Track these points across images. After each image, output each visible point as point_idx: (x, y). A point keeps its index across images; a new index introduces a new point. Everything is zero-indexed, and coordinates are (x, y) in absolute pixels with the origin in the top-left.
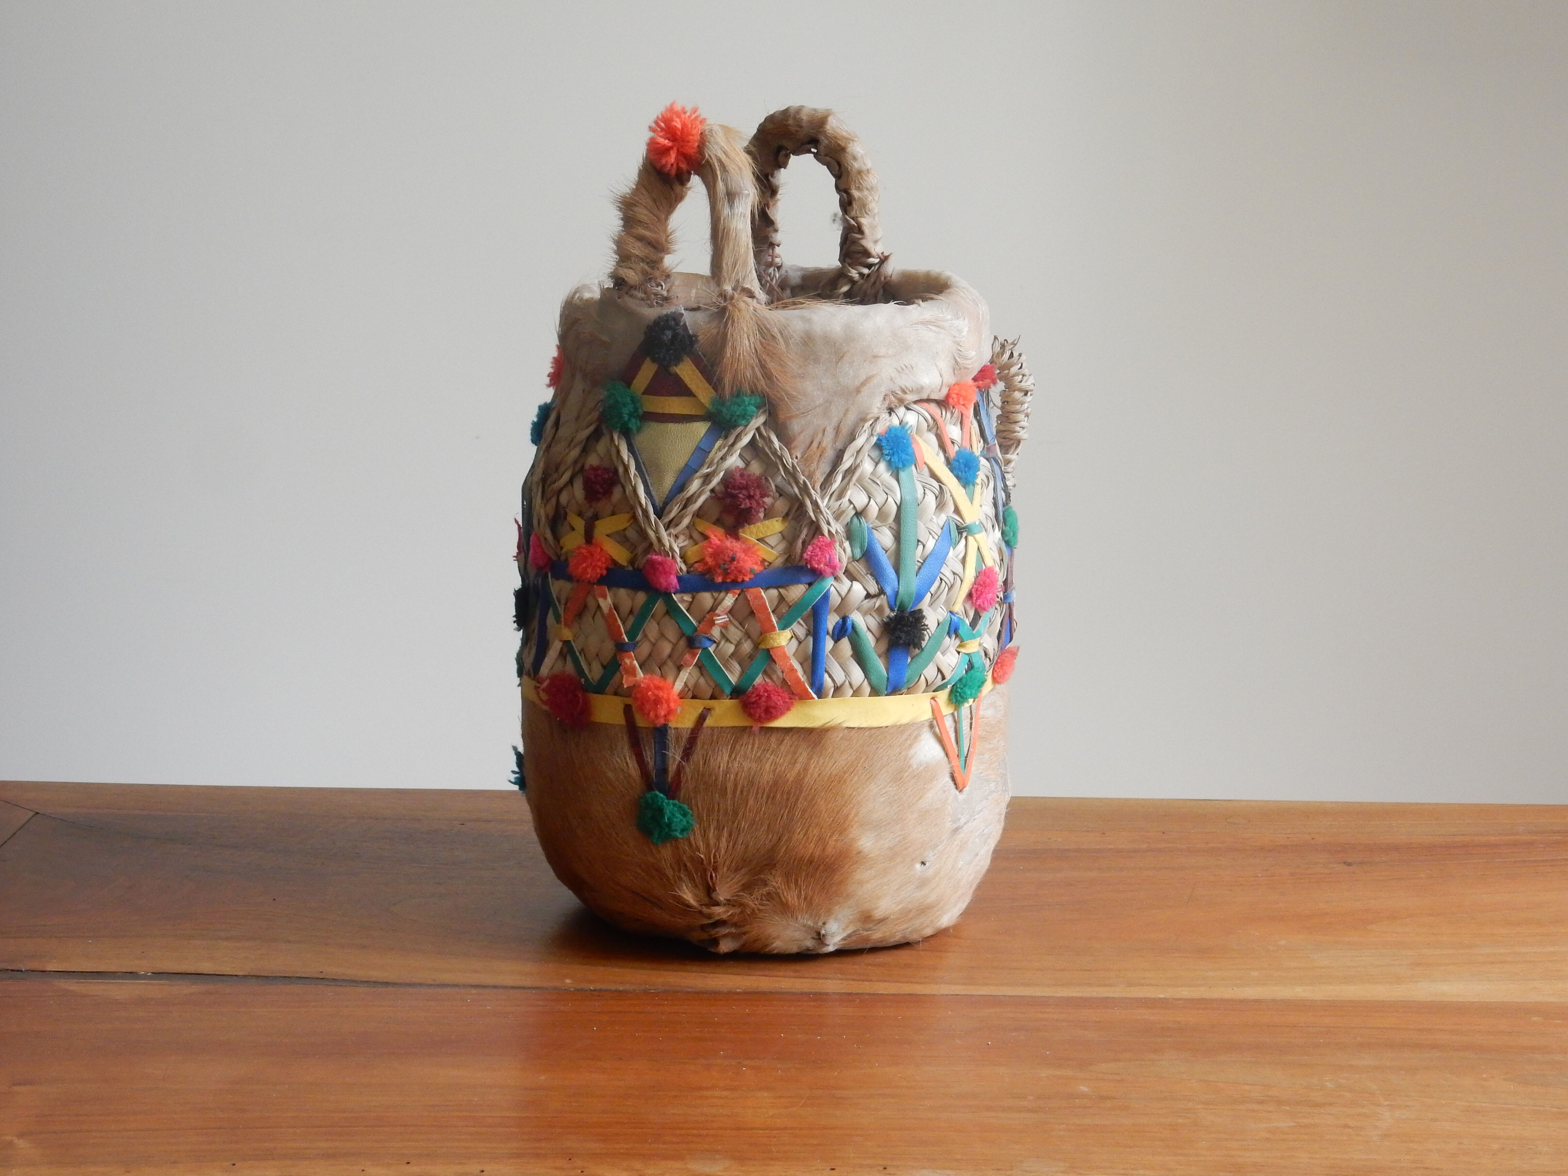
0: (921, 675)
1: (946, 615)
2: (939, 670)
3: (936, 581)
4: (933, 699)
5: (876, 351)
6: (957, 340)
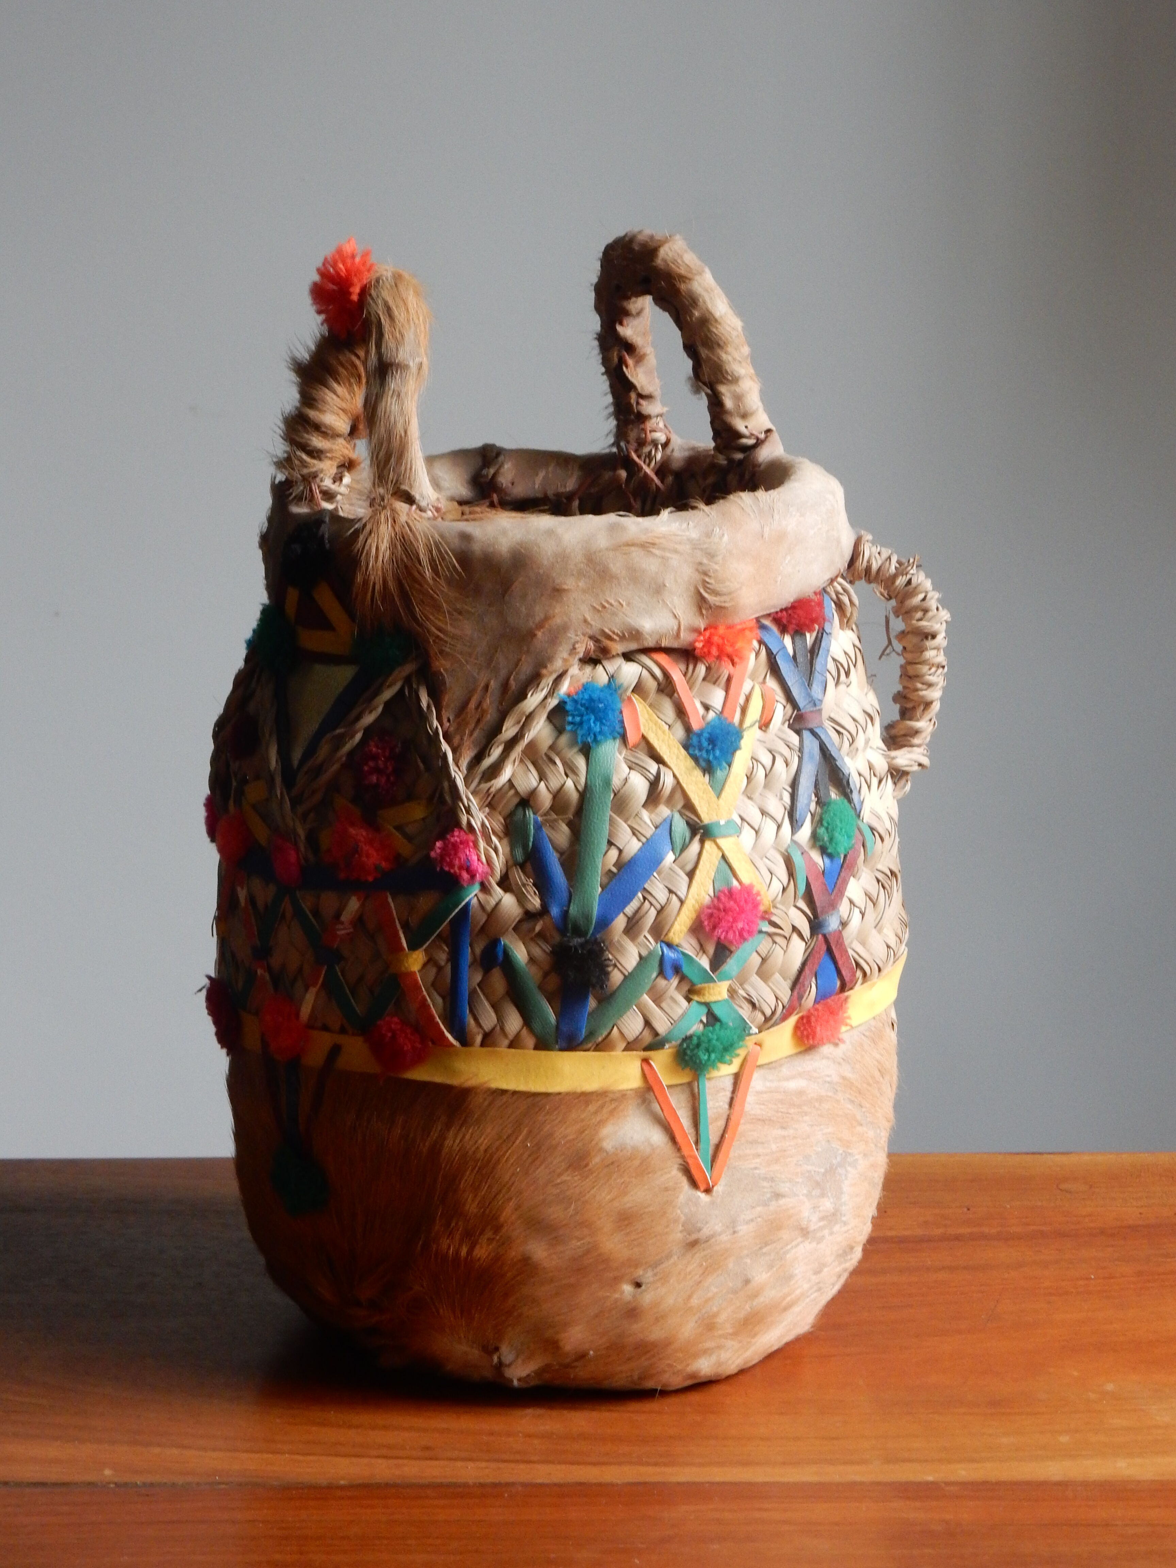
0: (613, 1027)
1: (654, 948)
2: (647, 1023)
3: (634, 901)
4: (646, 1061)
5: (558, 581)
6: (704, 568)
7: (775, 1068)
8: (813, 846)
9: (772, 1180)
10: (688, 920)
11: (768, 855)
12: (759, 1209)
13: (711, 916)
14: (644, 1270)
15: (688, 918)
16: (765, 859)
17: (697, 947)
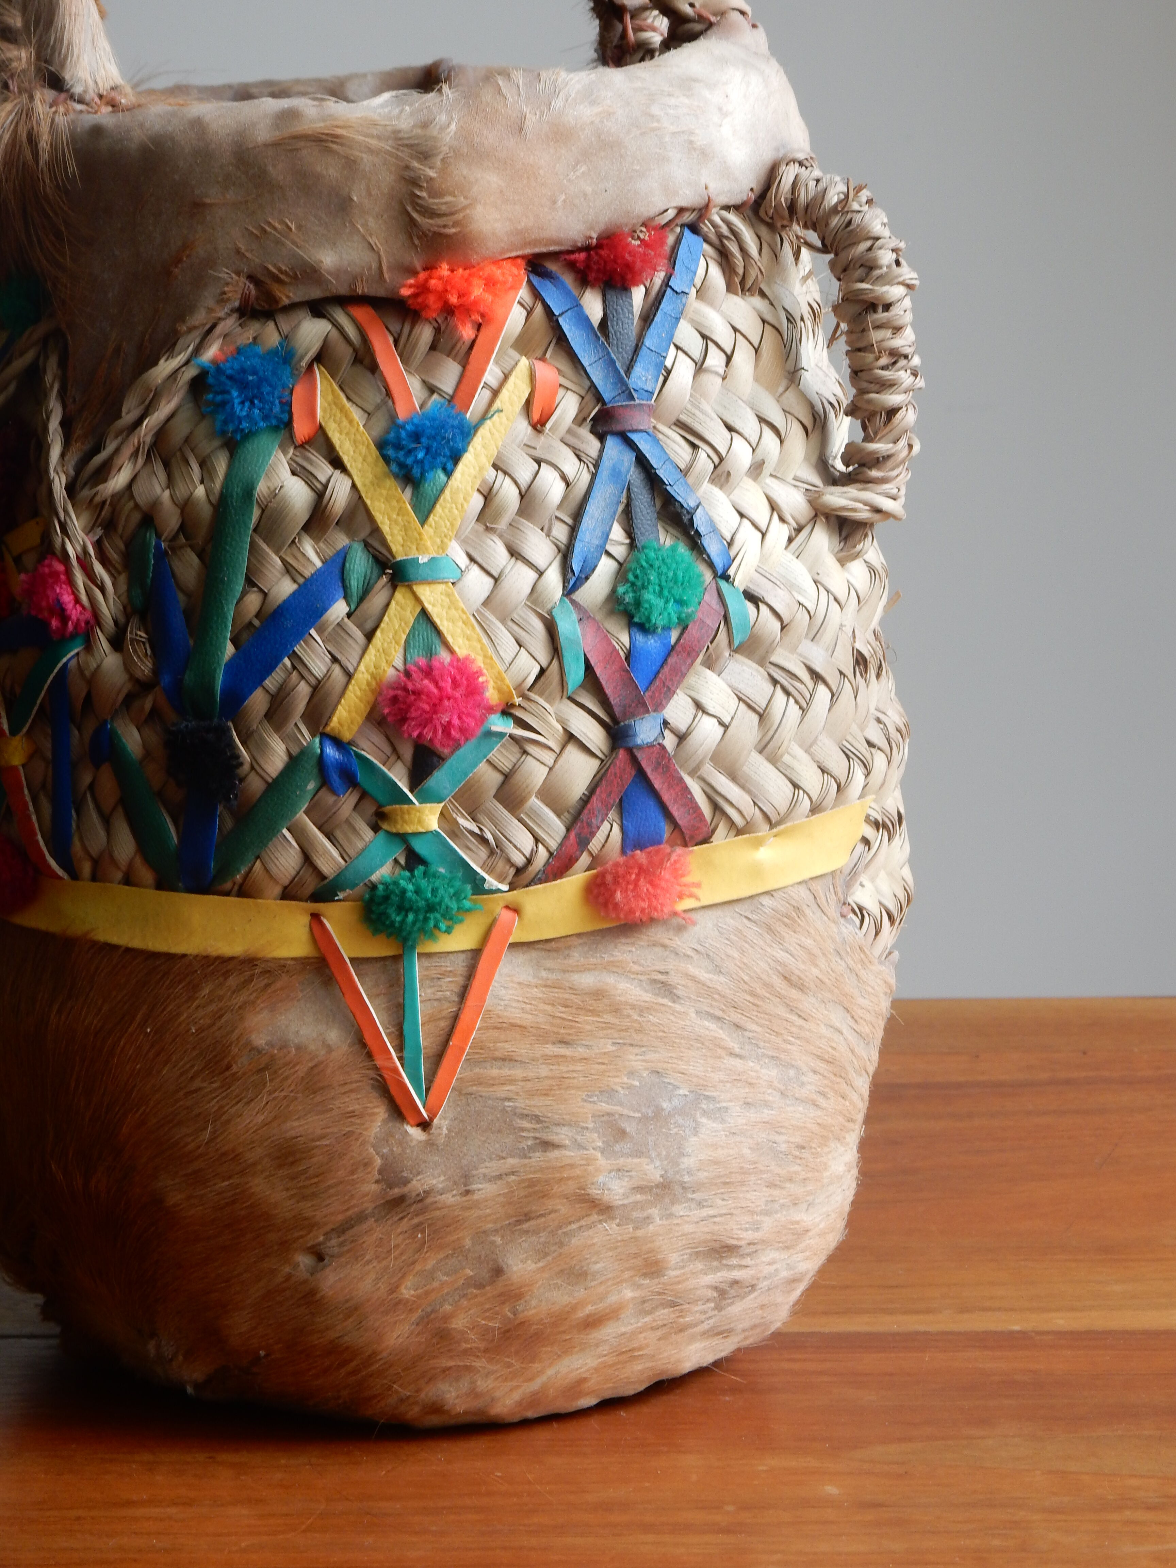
0: (255, 862)
1: (308, 743)
2: (307, 859)
3: (277, 669)
4: (316, 917)
5: (197, 192)
6: (412, 174)
7: (557, 950)
8: (611, 613)
9: (537, 1119)
10: (362, 705)
11: (515, 616)
12: (512, 1161)
13: (395, 700)
14: (326, 1234)
15: (361, 701)
16: (510, 623)
17: (388, 750)
